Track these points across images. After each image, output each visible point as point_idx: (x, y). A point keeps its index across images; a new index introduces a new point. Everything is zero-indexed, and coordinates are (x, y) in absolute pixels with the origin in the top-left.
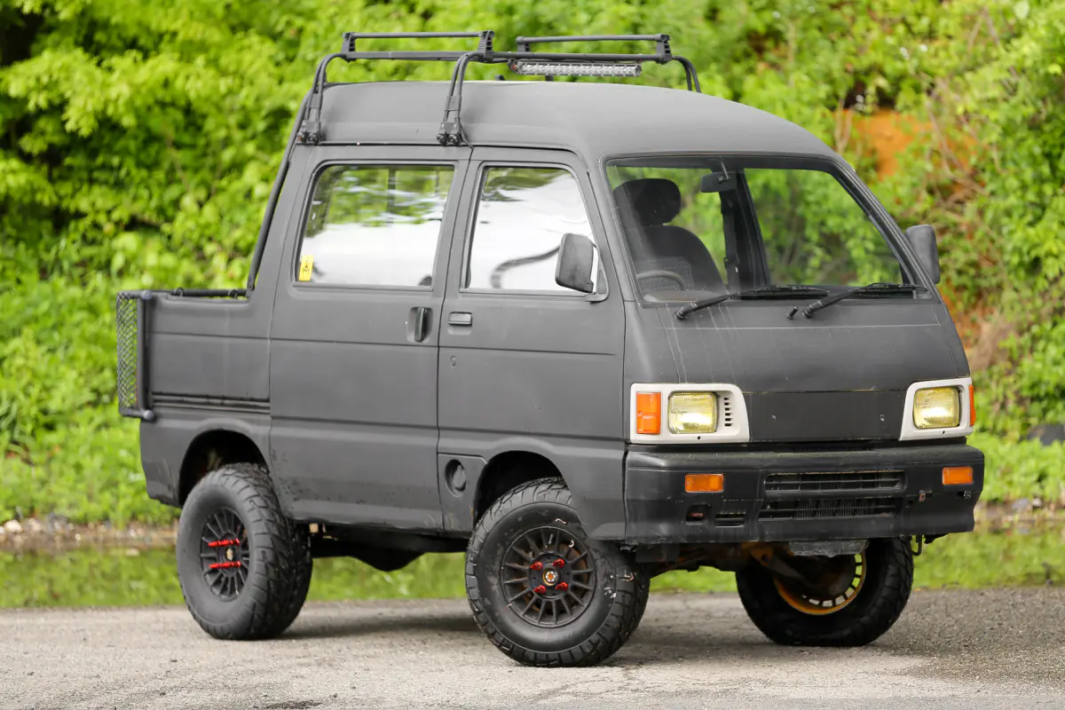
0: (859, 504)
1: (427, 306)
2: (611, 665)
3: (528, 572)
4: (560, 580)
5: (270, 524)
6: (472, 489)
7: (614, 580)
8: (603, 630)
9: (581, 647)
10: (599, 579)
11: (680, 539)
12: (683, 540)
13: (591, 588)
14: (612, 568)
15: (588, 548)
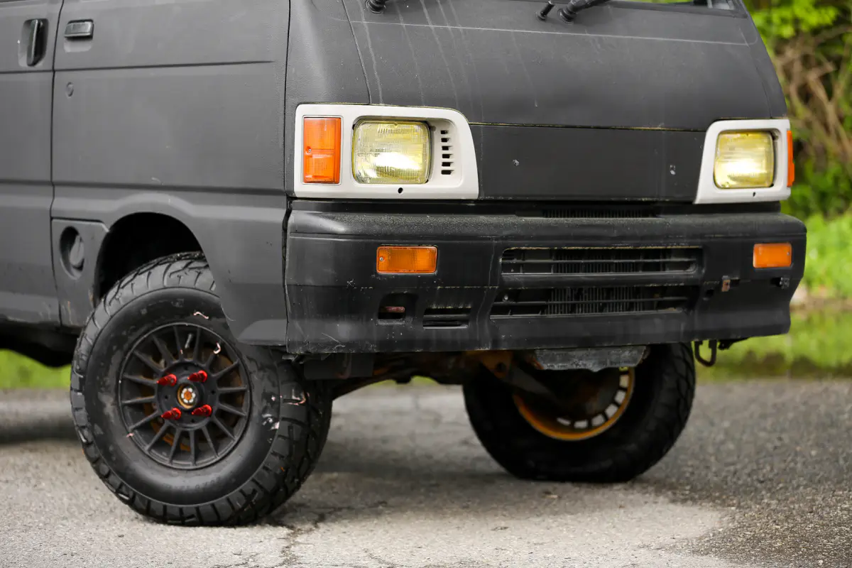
0: (636, 295)
1: (43, 17)
2: (276, 523)
3: (156, 389)
4: (201, 401)
6: (91, 266)
7: (278, 402)
8: (261, 476)
9: (228, 499)
10: (256, 403)
11: (367, 346)
12: (373, 349)
13: (245, 414)
14: (274, 385)
15: (240, 355)
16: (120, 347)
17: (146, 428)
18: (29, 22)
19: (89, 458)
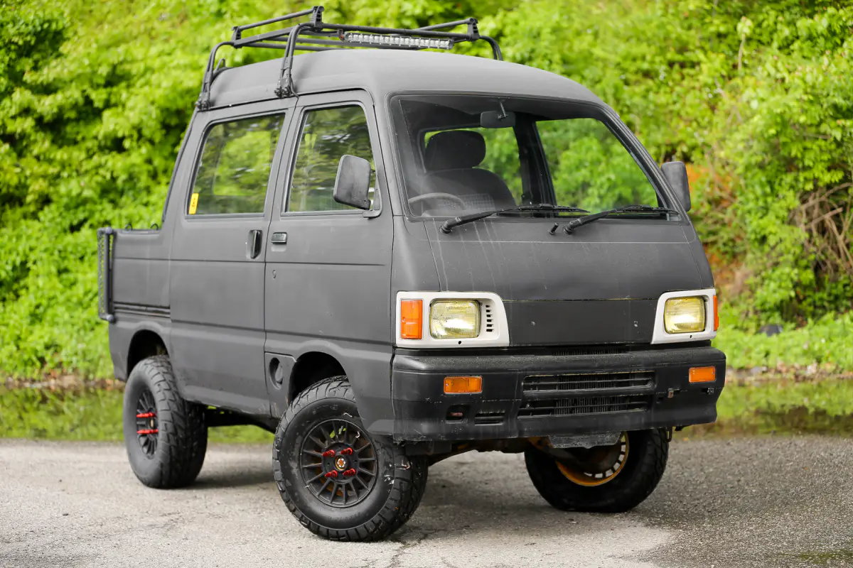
0: (613, 400)
1: (260, 229)
2: (395, 540)
3: (322, 459)
4: (349, 466)
5: (171, 403)
6: (287, 382)
7: (393, 467)
8: (383, 512)
9: (365, 526)
10: (380, 466)
11: (440, 437)
12: (443, 438)
13: (374, 474)
14: (391, 458)
15: (371, 439)
16: (301, 434)
17: (317, 482)
18: (252, 231)
19: (284, 500)
